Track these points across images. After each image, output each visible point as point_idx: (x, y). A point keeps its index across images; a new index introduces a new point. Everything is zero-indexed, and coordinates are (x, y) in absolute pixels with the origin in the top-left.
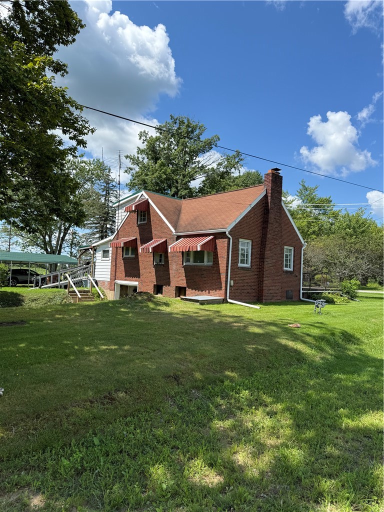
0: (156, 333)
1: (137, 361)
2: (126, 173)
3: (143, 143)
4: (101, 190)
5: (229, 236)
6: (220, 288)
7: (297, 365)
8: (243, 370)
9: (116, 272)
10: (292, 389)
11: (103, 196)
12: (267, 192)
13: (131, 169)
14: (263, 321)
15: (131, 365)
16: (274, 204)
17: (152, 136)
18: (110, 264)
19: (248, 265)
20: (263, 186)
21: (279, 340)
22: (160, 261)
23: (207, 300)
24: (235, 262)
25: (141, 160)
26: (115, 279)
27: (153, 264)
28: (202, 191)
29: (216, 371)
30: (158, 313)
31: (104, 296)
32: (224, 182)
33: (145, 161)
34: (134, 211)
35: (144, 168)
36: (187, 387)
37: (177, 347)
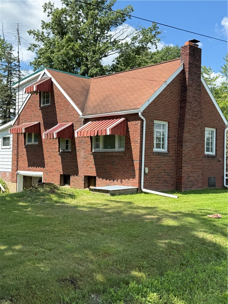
0: (56, 229)
1: (28, 263)
2: (30, 51)
3: (48, 16)
4: (3, 71)
5: (142, 118)
6: (134, 177)
7: (216, 261)
8: (152, 269)
9: (17, 162)
10: (208, 290)
11: (4, 77)
12: (184, 67)
13: (35, 46)
14: (180, 212)
15: (21, 268)
16: (193, 80)
17: (57, 8)
18: (11, 153)
19: (165, 150)
20: (179, 61)
21: (195, 233)
22: (67, 148)
23: (118, 190)
24: (149, 146)
25: (46, 35)
26: (17, 170)
27: (59, 151)
28: (115, 69)
29: (121, 271)
30: (62, 206)
31: (5, 188)
32: (139, 58)
33: (50, 36)
34: (36, 92)
35: (50, 44)
36: (85, 291)
37: (78, 245)
